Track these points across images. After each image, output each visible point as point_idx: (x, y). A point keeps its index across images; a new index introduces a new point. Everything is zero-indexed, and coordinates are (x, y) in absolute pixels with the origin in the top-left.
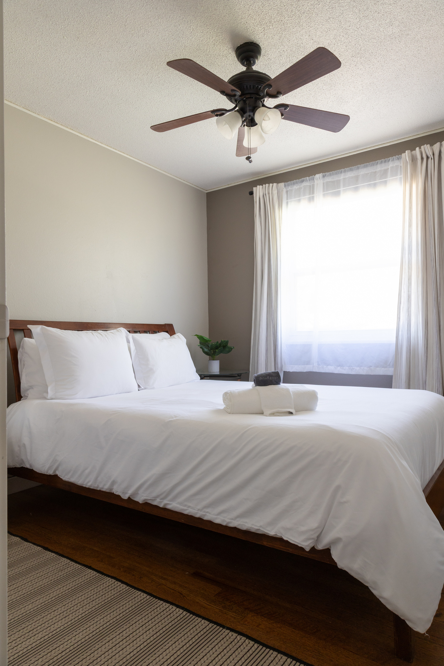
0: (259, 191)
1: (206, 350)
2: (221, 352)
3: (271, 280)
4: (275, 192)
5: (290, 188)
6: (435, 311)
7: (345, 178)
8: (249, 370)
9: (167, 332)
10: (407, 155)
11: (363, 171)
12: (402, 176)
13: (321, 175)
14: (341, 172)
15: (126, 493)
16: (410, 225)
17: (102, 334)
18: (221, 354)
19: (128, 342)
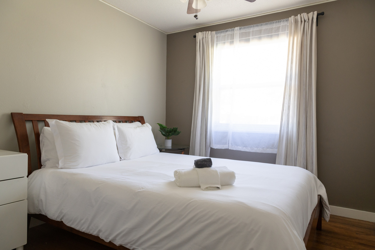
0: (199, 35)
1: (164, 133)
2: (173, 134)
3: (205, 92)
4: (210, 37)
5: (219, 35)
6: (304, 116)
7: (253, 31)
8: (189, 146)
9: (140, 121)
10: (292, 18)
11: (264, 27)
12: (288, 31)
13: (238, 28)
14: (251, 27)
15: (108, 239)
16: (292, 63)
17: (97, 125)
18: (173, 135)
19: (114, 129)
